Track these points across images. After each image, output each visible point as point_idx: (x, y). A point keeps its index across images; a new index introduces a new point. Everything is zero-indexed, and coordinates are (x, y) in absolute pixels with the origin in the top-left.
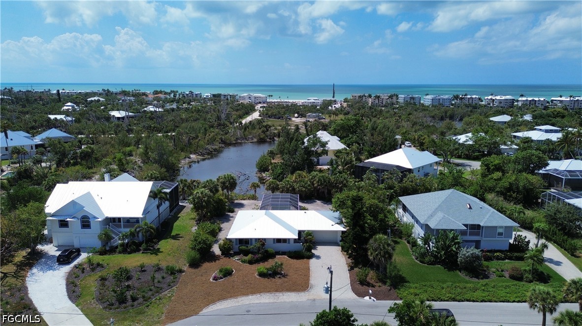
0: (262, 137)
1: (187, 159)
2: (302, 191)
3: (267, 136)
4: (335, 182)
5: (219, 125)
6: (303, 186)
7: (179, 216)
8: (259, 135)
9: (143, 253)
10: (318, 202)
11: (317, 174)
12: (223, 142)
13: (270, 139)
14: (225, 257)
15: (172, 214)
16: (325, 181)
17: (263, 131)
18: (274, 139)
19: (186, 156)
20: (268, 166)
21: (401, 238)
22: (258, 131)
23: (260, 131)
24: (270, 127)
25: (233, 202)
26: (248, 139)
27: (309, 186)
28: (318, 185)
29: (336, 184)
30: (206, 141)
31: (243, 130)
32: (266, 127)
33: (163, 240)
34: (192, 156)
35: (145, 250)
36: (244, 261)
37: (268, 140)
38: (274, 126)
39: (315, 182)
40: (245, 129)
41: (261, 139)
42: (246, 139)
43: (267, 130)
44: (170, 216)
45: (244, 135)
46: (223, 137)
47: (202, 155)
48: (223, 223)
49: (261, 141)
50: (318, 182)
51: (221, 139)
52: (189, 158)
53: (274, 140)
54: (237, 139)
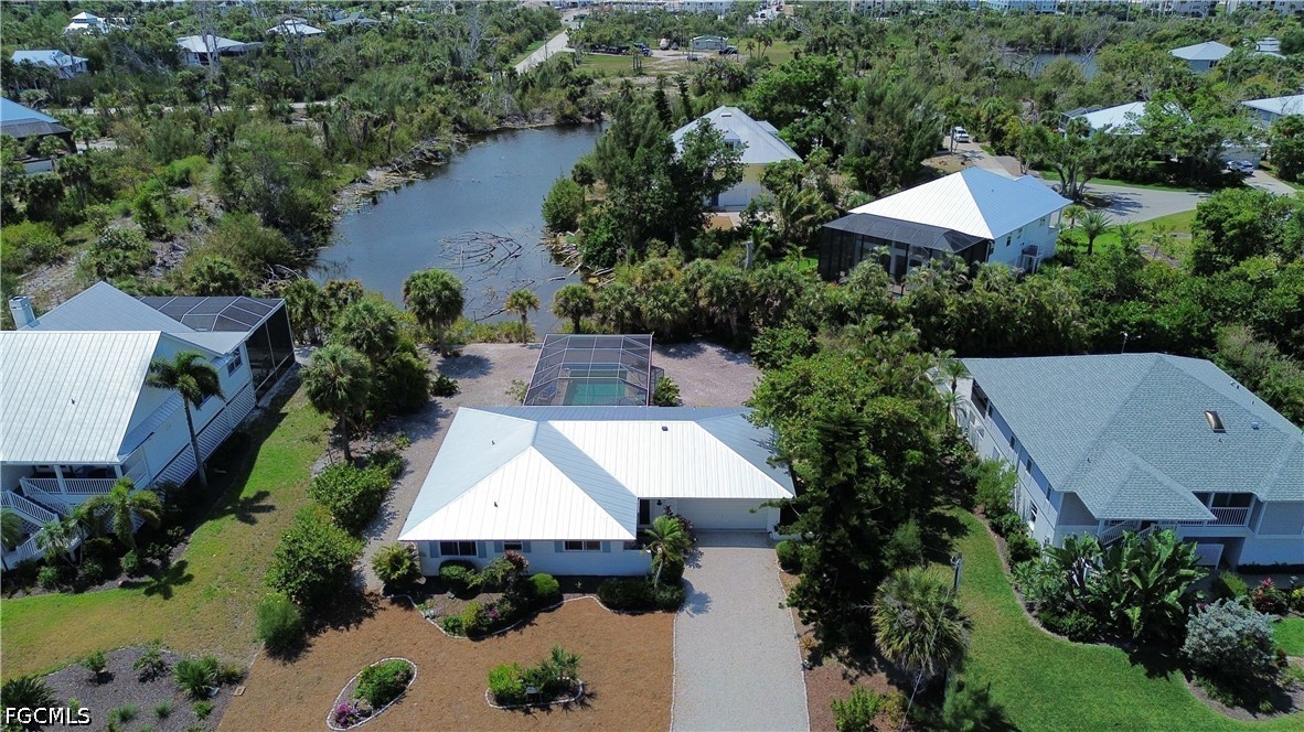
0: (568, 112)
1: (359, 185)
2: (661, 320)
3: (581, 109)
4: (762, 292)
5: (457, 77)
6: (663, 306)
7: (283, 411)
8: (561, 107)
9: (125, 585)
10: (711, 352)
11: (708, 267)
12: (462, 126)
13: (590, 117)
14: (393, 602)
15: (265, 402)
16: (731, 292)
17: (571, 94)
18: (599, 115)
19: (356, 176)
20: (574, 215)
21: (969, 506)
22: (557, 96)
23: (564, 93)
24: (590, 82)
25: (457, 355)
26: (530, 117)
27: (683, 304)
28: (711, 304)
29: (764, 297)
30: (415, 129)
31: (519, 91)
32: (578, 82)
33: (209, 523)
34: (372, 174)
35: (135, 572)
36: (453, 629)
37: (585, 120)
38: (604, 76)
39: (701, 293)
40: (525, 88)
41: (565, 117)
42: (526, 117)
43: (583, 93)
44: (257, 413)
45: (522, 106)
46: (464, 115)
47: (403, 170)
48: (413, 440)
49: (567, 124)
50: (710, 293)
51: (458, 120)
52: (364, 182)
53: (600, 121)
54: (501, 117)
